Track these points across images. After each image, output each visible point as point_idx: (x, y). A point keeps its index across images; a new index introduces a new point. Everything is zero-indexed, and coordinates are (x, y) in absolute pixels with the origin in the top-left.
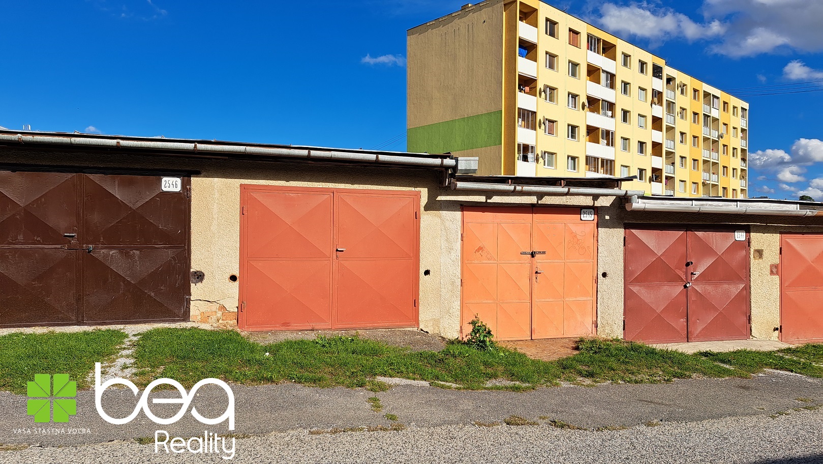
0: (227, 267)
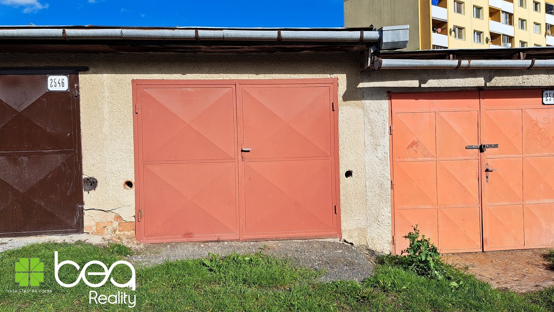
0: (121, 172)
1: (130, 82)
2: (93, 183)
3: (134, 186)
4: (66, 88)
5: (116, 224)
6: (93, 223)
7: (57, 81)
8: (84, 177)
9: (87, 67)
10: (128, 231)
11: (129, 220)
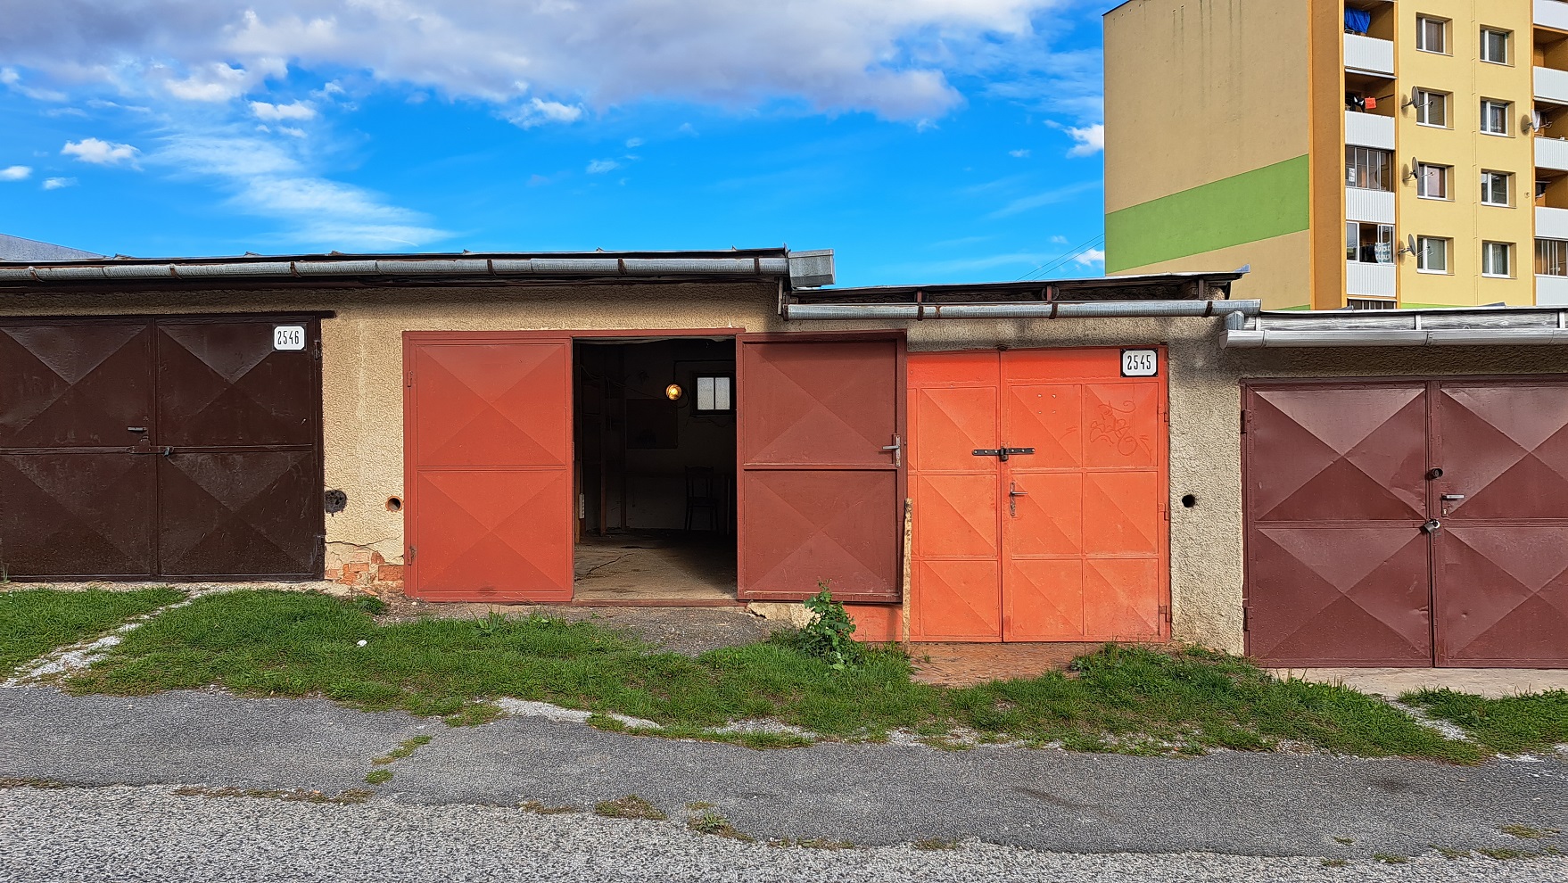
0: (383, 484)
1: (400, 336)
2: (339, 500)
3: (402, 506)
4: (300, 346)
5: (374, 568)
6: (338, 565)
7: (287, 335)
8: (326, 489)
9: (333, 312)
10: (393, 580)
11: (394, 562)
